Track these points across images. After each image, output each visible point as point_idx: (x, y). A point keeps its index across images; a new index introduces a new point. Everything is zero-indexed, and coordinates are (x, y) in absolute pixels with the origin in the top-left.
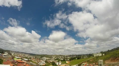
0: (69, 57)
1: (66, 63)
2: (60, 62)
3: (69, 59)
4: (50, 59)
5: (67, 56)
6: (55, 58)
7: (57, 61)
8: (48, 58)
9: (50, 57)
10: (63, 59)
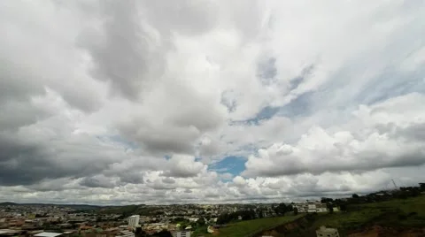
0: (216, 212)
1: (207, 232)
2: (188, 230)
3: (216, 220)
4: (154, 219)
5: (209, 209)
6: (172, 216)
7: (178, 225)
8: (148, 219)
9: (155, 212)
10: (196, 220)
